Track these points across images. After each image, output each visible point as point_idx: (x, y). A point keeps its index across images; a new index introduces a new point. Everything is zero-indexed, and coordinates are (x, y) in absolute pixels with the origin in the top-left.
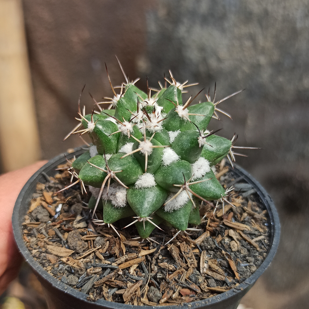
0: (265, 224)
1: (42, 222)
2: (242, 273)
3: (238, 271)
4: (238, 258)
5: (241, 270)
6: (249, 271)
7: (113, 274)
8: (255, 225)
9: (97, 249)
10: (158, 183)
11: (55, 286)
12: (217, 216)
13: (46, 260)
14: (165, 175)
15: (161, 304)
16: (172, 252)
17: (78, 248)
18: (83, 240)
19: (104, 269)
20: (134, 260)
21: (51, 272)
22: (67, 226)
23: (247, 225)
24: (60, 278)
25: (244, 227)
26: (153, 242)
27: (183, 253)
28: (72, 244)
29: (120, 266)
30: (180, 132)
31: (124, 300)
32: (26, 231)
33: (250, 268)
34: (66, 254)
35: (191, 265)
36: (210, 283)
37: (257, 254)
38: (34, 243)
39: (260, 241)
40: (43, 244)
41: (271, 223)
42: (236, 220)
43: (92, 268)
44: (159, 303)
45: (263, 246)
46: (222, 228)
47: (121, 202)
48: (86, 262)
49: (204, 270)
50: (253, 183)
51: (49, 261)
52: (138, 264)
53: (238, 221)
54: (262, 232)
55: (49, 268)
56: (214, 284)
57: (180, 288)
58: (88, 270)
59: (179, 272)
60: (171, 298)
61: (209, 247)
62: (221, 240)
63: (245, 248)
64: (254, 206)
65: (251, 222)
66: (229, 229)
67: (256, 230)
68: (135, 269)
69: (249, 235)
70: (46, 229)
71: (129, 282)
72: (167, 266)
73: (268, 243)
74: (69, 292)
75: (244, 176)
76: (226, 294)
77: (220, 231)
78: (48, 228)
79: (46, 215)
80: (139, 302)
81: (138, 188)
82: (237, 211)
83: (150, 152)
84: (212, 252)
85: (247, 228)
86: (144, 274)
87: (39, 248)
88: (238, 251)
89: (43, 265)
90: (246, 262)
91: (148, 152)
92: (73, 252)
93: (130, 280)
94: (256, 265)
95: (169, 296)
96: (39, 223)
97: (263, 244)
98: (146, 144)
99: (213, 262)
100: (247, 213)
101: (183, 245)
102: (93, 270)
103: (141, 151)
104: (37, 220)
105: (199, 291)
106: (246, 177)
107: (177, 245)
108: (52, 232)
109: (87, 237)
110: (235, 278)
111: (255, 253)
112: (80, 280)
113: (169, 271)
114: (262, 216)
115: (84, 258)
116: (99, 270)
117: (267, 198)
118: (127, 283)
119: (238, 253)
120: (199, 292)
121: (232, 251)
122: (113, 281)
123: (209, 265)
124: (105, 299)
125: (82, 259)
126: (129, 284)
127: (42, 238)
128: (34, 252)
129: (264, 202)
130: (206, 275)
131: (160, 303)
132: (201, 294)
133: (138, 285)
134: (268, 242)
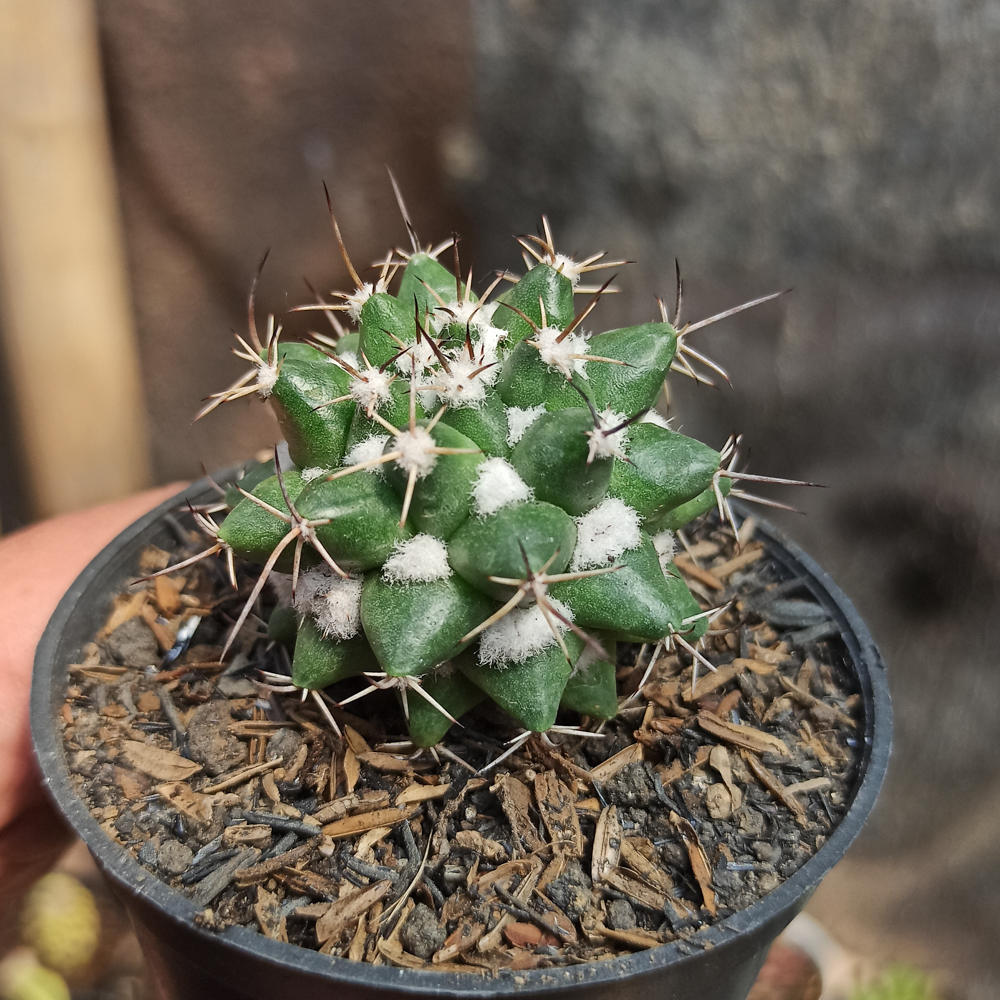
1: (131, 668)
2: (727, 894)
3: (713, 886)
4: (726, 841)
5: (725, 883)
8: (810, 739)
9: (269, 768)
13: (111, 787)
15: (438, 964)
18: (234, 734)
21: (111, 826)
22: (197, 687)
23: (779, 736)
24: (137, 847)
25: (765, 744)
27: (542, 807)
28: (197, 742)
31: (319, 936)
32: (75, 691)
33: (760, 878)
34: (176, 774)
35: (561, 847)
36: (613, 915)
37: (794, 837)
39: (814, 795)
40: (115, 735)
43: (244, 825)
45: (820, 813)
46: (690, 737)
48: (227, 804)
49: (603, 869)
50: (831, 602)
51: (119, 792)
53: (754, 723)
54: (830, 767)
55: (110, 812)
56: (627, 918)
58: (228, 831)
59: (516, 869)
62: (678, 776)
63: (760, 811)
66: (715, 745)
67: (810, 758)
69: (780, 773)
75: (807, 576)
77: (683, 750)
78: (143, 688)
79: (146, 645)
84: (643, 813)
85: (776, 747)
87: (103, 746)
88: (731, 819)
89: (96, 800)
90: (751, 858)
91: (419, 466)
92: (199, 768)
94: (780, 872)
95: (466, 941)
96: (123, 669)
97: (822, 806)
99: (639, 848)
100: (790, 698)
102: (243, 831)
105: (571, 936)
106: (814, 580)
108: (150, 701)
109: (247, 727)
110: (702, 907)
111: (786, 832)
115: (227, 790)
116: (261, 833)
117: (869, 656)
118: (337, 885)
119: (727, 827)
120: (569, 940)
121: (709, 818)
122: (299, 875)
123: (622, 857)
125: (221, 793)
126: (347, 889)
127: (117, 718)
129: (858, 670)
130: (606, 886)
131: (434, 960)
132: (574, 947)
133: (374, 894)
134: (842, 799)
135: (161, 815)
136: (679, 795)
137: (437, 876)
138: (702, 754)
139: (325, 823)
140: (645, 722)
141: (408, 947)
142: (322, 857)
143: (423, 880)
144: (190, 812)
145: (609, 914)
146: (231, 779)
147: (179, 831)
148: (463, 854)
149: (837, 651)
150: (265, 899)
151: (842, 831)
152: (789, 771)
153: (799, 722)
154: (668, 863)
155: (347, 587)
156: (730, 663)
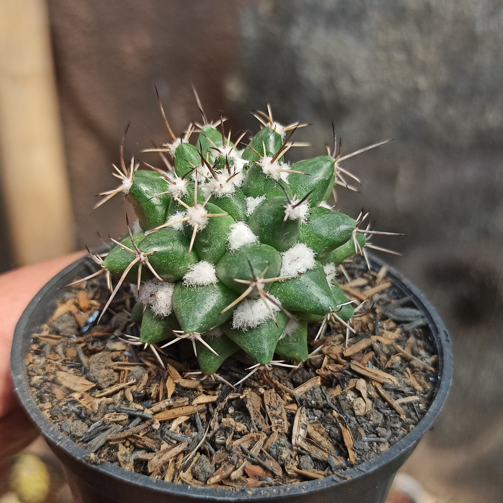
0: (431, 379)
1: (64, 336)
2: (361, 453)
3: (354, 449)
4: (362, 427)
5: (360, 447)
6: (376, 451)
7: (143, 426)
8: (409, 377)
9: (129, 385)
10: (220, 278)
11: (45, 433)
12: (343, 355)
13: (50, 394)
14: (229, 265)
15: (209, 485)
16: (247, 403)
17: (100, 381)
18: (112, 368)
19: (132, 417)
20: (181, 408)
21: (48, 412)
22: (95, 345)
23: (393, 375)
24: (60, 423)
25: (385, 378)
26: (223, 384)
27: (267, 407)
28: (93, 372)
29: (157, 415)
30: (265, 198)
31: (149, 469)
32: (35, 347)
33: (379, 445)
34: (83, 388)
35: (276, 428)
36: (302, 462)
37: (398, 425)
38: (40, 365)
39: (410, 405)
40: (53, 369)
41: (439, 377)
42: (375, 364)
43: (115, 413)
44: (206, 483)
45: (413, 414)
46: (346, 374)
47: (164, 307)
48: (106, 403)
49: (298, 439)
50: (424, 309)
51: (53, 396)
52: (188, 416)
53: (380, 368)
54: (420, 391)
55: (47, 405)
56: (309, 464)
57: (246, 463)
58: (106, 416)
59: (252, 438)
60: (228, 478)
61: (313, 402)
62: (339, 393)
63: (381, 412)
64: (418, 346)
65: (405, 373)
66: (359, 379)
67: (409, 386)
68: (181, 424)
69: (393, 393)
70: (65, 348)
71: (165, 442)
72: (234, 424)
73: (425, 410)
74: (62, 445)
75: (412, 295)
76: (319, 483)
77: (342, 380)
78: (69, 346)
79: (71, 325)
80: (176, 478)
81: (188, 285)
82: (381, 350)
83: (202, 224)
84: (320, 411)
85: (391, 380)
86: (194, 434)
87: (47, 374)
88: (365, 416)
89: (41, 400)
90: (375, 436)
91: (199, 224)
92: (94, 385)
93: (167, 439)
94: (390, 443)
95: (225, 474)
96: (59, 337)
97: (414, 411)
98: (195, 210)
99: (317, 429)
100: (400, 356)
101: (270, 394)
102: (114, 416)
103: (189, 222)
104: (58, 332)
105: (279, 473)
106: (416, 298)
107: (259, 392)
108: (72, 352)
109: (119, 365)
110: (348, 459)
111: (394, 423)
112: (89, 430)
113: (235, 433)
114: (426, 364)
115: (108, 396)
116: (123, 417)
117: (442, 336)
118: (160, 444)
119: (363, 420)
120: (278, 474)
121: (354, 415)
122: (141, 439)
123: (308, 433)
124: (120, 465)
125: (105, 398)
126: (165, 446)
127: (55, 360)
128: (36, 379)
129: (437, 343)
130: (299, 448)
131: (208, 483)
132: (280, 478)
133: (178, 449)
134: (425, 407)
135: (73, 408)
136: (339, 403)
137: (212, 441)
138: (352, 383)
139: (155, 413)
140: (323, 366)
141: (195, 477)
142: (154, 430)
143: (205, 443)
144: (88, 407)
145: (300, 462)
146: (109, 391)
147: (82, 416)
148: (226, 430)
149: (427, 333)
150: (122, 450)
151: (423, 422)
152: (398, 392)
153: (405, 368)
154: (332, 438)
155: (166, 289)
156: (369, 337)
